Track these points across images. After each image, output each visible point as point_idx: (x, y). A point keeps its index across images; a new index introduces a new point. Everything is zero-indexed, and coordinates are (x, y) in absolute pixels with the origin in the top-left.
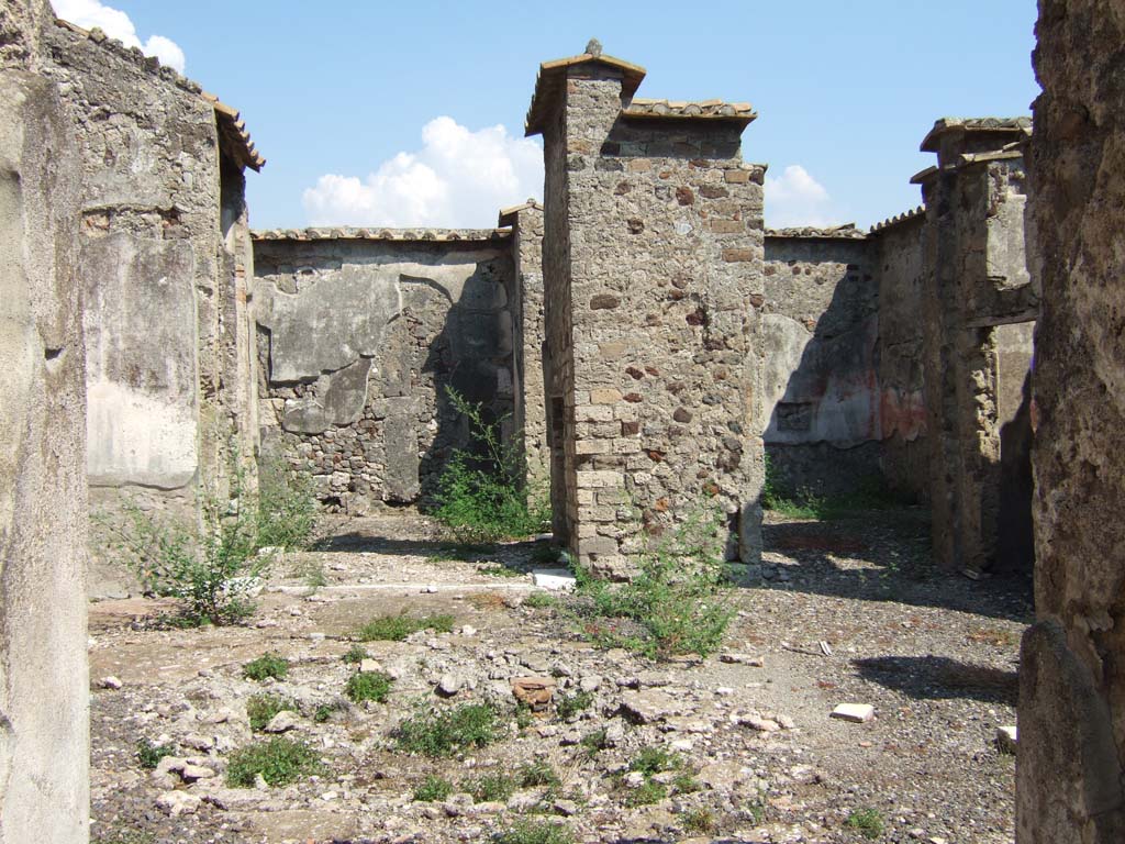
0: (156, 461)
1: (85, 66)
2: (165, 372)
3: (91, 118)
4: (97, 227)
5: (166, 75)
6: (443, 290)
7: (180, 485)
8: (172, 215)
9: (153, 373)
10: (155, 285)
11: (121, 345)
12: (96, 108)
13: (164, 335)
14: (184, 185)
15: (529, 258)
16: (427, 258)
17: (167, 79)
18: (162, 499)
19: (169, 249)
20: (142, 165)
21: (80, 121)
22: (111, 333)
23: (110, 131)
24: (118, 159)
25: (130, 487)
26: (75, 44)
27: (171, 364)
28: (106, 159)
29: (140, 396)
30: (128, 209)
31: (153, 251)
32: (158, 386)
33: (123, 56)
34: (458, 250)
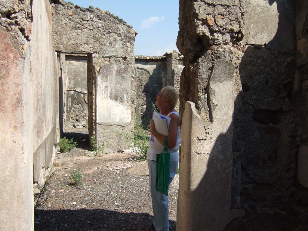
0: (121, 119)
1: (105, 20)
2: (123, 97)
3: (106, 33)
4: (107, 61)
5: (124, 23)
6: (148, 72)
7: (127, 125)
8: (125, 59)
9: (121, 98)
10: (122, 76)
11: (113, 91)
12: (107, 31)
13: (124, 88)
14: (128, 51)
15: (174, 65)
16: (144, 63)
17: (125, 24)
18: (122, 129)
19: (125, 67)
20: (119, 45)
21: (103, 34)
22: (111, 87)
23: (111, 37)
24: (113, 44)
25: (114, 126)
26: (103, 14)
27: (125, 95)
28: (109, 44)
29: (117, 103)
30: (115, 57)
31: (121, 68)
32: (122, 101)
33: (114, 18)
34: (152, 62)
